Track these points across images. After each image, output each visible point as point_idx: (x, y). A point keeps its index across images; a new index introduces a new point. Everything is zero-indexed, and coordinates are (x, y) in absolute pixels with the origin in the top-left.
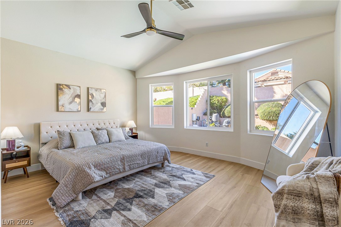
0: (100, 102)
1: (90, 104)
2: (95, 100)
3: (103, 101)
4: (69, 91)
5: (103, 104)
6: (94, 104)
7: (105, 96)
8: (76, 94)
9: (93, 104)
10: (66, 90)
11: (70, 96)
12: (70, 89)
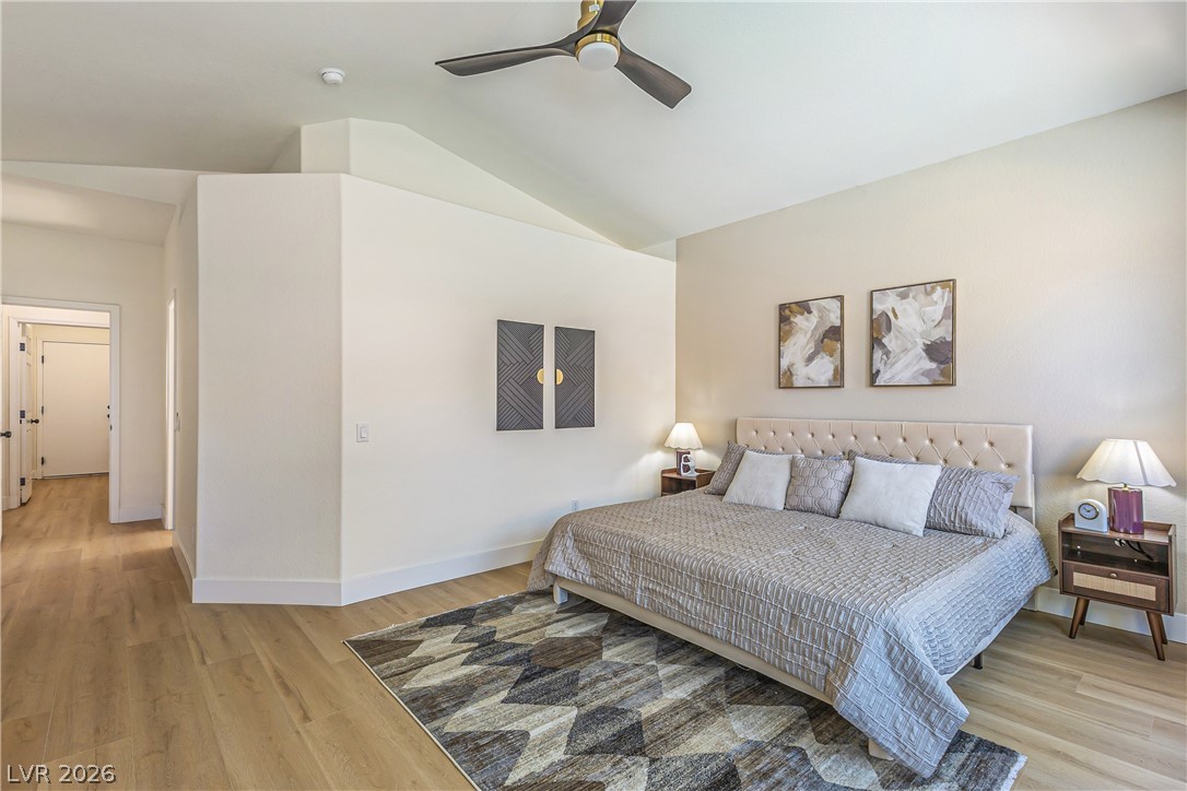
0: (920, 342)
1: (878, 354)
2: (897, 337)
3: (937, 334)
4: (807, 320)
5: (941, 353)
6: (892, 356)
7: (951, 312)
8: (828, 325)
9: (887, 353)
10: (799, 320)
11: (809, 335)
12: (810, 312)
